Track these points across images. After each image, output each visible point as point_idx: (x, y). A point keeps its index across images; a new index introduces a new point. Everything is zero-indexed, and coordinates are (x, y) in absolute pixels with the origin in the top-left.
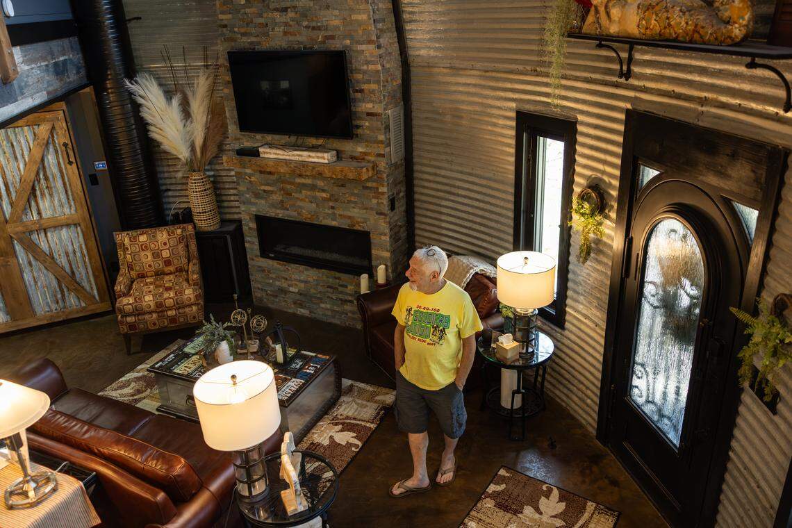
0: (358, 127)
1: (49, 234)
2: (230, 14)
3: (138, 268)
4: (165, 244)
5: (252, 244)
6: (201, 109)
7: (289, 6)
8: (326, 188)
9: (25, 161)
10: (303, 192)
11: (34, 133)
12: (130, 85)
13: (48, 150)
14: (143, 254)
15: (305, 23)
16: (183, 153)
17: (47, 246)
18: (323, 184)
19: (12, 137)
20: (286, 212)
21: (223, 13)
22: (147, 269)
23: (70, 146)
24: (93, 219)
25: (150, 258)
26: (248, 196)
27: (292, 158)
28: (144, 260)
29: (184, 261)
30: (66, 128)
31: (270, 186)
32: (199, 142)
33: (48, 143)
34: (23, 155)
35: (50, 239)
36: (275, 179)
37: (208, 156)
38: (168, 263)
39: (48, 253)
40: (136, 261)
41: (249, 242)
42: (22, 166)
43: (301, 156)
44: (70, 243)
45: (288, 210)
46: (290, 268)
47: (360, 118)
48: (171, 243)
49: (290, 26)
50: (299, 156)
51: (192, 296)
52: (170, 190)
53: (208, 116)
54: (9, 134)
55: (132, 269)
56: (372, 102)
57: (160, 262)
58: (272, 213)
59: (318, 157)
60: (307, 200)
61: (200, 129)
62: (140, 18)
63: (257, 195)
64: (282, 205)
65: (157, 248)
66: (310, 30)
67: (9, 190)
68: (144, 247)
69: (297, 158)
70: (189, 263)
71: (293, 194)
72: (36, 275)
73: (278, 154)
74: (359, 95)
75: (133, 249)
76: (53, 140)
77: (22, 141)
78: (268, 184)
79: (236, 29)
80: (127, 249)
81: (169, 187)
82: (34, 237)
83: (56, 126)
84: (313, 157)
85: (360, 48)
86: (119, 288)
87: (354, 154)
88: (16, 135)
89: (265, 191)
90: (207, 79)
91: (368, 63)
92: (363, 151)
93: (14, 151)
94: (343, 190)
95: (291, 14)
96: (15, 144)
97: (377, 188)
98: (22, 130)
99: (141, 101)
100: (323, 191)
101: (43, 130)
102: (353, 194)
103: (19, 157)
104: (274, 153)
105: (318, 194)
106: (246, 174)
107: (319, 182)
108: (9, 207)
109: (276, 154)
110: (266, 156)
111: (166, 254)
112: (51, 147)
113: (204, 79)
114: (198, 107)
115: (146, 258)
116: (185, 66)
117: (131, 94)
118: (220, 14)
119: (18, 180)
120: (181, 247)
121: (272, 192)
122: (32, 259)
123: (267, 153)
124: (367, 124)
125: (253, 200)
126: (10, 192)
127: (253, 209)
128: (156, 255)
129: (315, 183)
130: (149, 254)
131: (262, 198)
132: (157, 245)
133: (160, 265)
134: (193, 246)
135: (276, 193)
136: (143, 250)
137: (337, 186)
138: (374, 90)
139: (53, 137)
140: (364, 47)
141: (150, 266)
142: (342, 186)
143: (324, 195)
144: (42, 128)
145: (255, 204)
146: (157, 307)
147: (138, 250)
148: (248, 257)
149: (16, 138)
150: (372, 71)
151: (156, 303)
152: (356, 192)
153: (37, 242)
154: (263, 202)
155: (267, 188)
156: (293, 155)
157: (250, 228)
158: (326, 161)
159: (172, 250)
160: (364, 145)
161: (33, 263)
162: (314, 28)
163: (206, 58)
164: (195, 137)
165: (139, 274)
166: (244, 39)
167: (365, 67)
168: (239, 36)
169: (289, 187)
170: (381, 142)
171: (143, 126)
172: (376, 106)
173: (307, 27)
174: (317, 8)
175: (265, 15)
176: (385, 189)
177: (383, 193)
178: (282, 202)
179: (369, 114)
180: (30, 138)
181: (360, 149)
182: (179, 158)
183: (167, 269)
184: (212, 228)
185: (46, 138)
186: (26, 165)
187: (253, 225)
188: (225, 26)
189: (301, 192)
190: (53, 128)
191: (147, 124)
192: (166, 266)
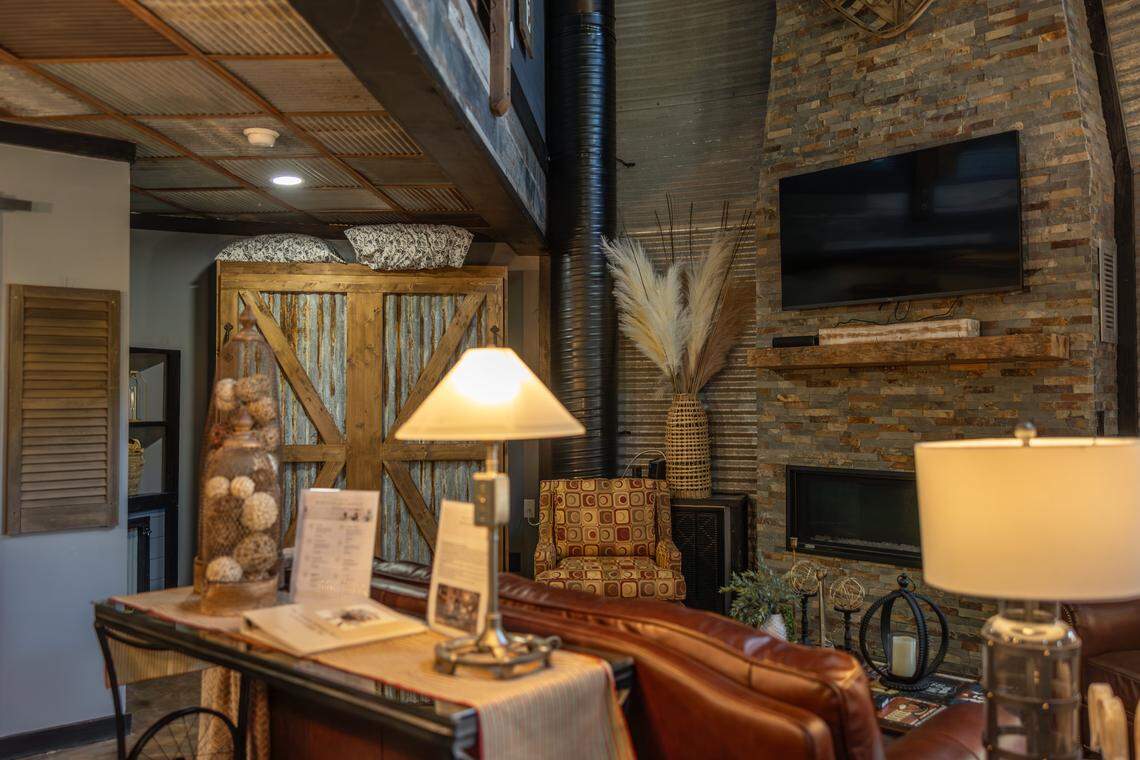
0: (1032, 272)
1: (437, 472)
2: (789, 127)
3: (572, 535)
4: (623, 500)
5: (771, 523)
6: (708, 295)
7: (901, 92)
8: (948, 399)
9: (433, 347)
10: (896, 412)
11: (456, 307)
12: (608, 248)
13: (469, 336)
14: (584, 511)
15: (931, 113)
16: (668, 359)
17: (430, 492)
18: (940, 391)
19: (425, 310)
20: (854, 455)
21: (777, 128)
22: (587, 539)
23: (501, 333)
24: (507, 457)
25: (595, 521)
26: (775, 431)
27: (889, 338)
28: (584, 522)
29: (651, 537)
30: (501, 305)
31: (825, 407)
32: (696, 346)
33: (471, 325)
34: (432, 338)
35: (437, 481)
36: (836, 394)
37: (706, 371)
38: (623, 534)
39: (428, 503)
40: (571, 522)
41: (766, 521)
42: (426, 354)
43: (907, 331)
44: (465, 493)
45: (857, 450)
46: (847, 571)
47: (1036, 256)
48: (635, 499)
49: (903, 122)
50: (901, 331)
51: (670, 584)
52: (629, 433)
53: (716, 306)
54: (422, 304)
55: (562, 537)
56: (1068, 221)
57: (611, 531)
58: (822, 460)
59: (945, 329)
60: (902, 427)
61: (702, 324)
62: (634, 165)
63: (795, 428)
64: (846, 442)
65: (608, 505)
66: (941, 121)
67: (400, 389)
68: (588, 501)
69: (899, 337)
70: (657, 542)
71: (872, 419)
72: (401, 539)
73: (858, 335)
74: (1037, 214)
75: (570, 500)
76: (479, 321)
77: (437, 318)
78: (822, 405)
79: (796, 150)
80: (560, 500)
81: (628, 428)
82: (416, 472)
83: (488, 299)
84: (933, 331)
85: (1043, 130)
86: (543, 554)
87: (1017, 325)
88: (431, 306)
89: (813, 419)
90: (723, 248)
91: (1060, 153)
92: (1039, 316)
93: (422, 330)
94: (990, 399)
95: (904, 104)
96: (426, 319)
97: (1070, 388)
98: (441, 301)
99: (617, 272)
100: (940, 405)
101: (469, 304)
102: (1011, 405)
103: (426, 340)
104: (849, 335)
105: (927, 414)
106: (778, 390)
107: (931, 389)
108: (393, 416)
109: (854, 335)
110: (832, 342)
111: (622, 517)
112: (474, 331)
113: (719, 250)
114: (703, 293)
115: (590, 519)
116: (690, 233)
117: (605, 260)
118: (771, 131)
119: (416, 376)
120: (648, 509)
121: (827, 419)
122: (403, 510)
123: (835, 336)
124: (1052, 264)
125: (786, 439)
126: (400, 395)
127: (784, 456)
128: (606, 517)
129: (922, 393)
130: (595, 512)
131: (807, 432)
132: (609, 497)
133: (609, 536)
134: (666, 518)
135: (836, 421)
136: (586, 504)
137: (975, 392)
138: (1071, 200)
139: (480, 316)
140: (1054, 127)
141: (593, 535)
142: (986, 390)
143: (941, 414)
144: (468, 299)
145: (786, 446)
146: (607, 593)
147: (577, 504)
148: (759, 550)
149: (430, 310)
150: (1070, 165)
151: (606, 585)
152: (1016, 399)
153: (417, 481)
154: (806, 439)
155: (818, 413)
156: (891, 332)
157: (772, 494)
158: (963, 334)
159: (633, 510)
160: (1042, 305)
161: (404, 517)
162: (948, 117)
163: (725, 219)
164: (691, 340)
165: (571, 548)
166: (809, 162)
167: (1054, 162)
168: (800, 158)
169: (864, 405)
170: (1085, 294)
171: (611, 313)
172: (1075, 228)
173: (936, 118)
174: (959, 82)
175: (852, 117)
176: (1089, 388)
177: (1084, 397)
178: (848, 435)
179: (1055, 245)
180: (449, 313)
181: (1032, 314)
182: (658, 370)
183: (621, 546)
184: (698, 493)
185: (471, 315)
186: (432, 353)
187: (780, 487)
188: (778, 148)
189: (889, 413)
190: (484, 303)
191: (621, 311)
192: (620, 538)
